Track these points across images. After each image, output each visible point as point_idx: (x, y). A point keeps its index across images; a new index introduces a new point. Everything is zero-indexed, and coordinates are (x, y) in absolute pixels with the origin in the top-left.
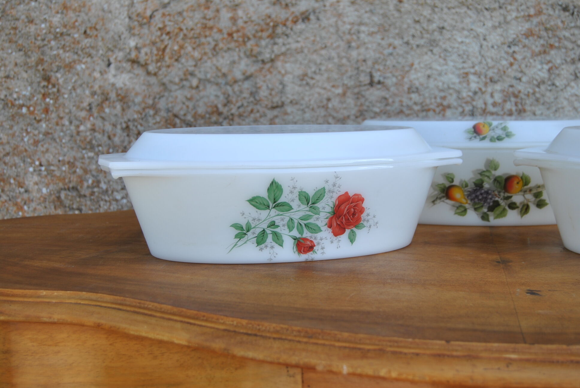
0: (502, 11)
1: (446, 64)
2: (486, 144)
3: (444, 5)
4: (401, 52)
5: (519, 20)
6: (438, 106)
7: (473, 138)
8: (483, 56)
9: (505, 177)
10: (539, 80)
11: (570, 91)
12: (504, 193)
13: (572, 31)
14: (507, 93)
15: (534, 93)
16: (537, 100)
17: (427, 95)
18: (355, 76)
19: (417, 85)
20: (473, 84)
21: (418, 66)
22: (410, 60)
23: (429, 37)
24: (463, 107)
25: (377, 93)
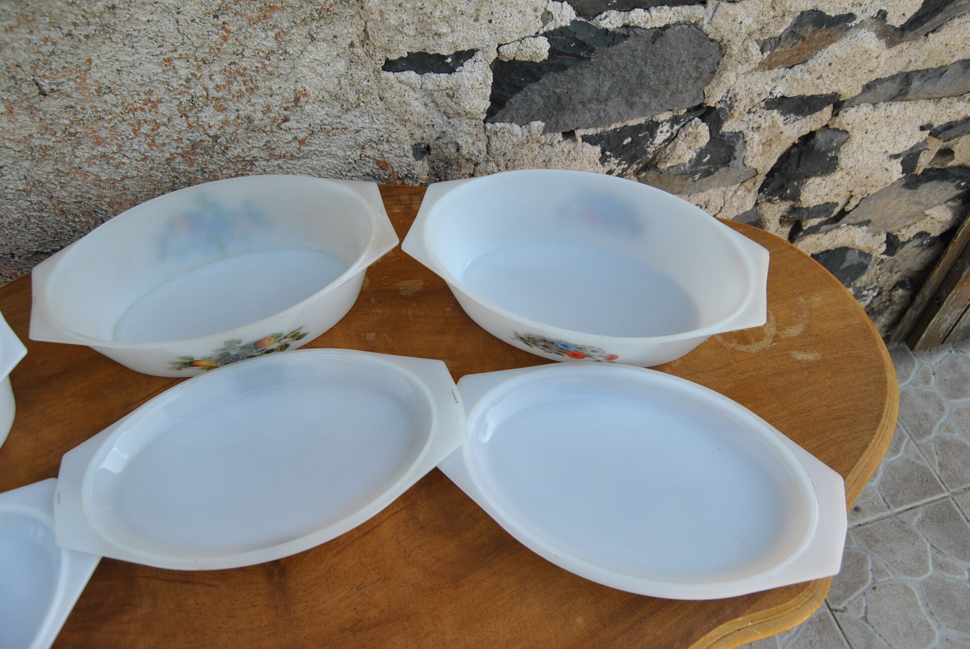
1: (137, 52)
4: (66, 48)
8: (183, 35)
10: (267, 51)
11: (307, 58)
14: (230, 72)
16: (270, 74)
17: (125, 93)
18: (15, 88)
19: (108, 84)
20: (183, 70)
21: (98, 61)
22: (84, 56)
23: (99, 22)
24: (178, 99)
25: (55, 103)
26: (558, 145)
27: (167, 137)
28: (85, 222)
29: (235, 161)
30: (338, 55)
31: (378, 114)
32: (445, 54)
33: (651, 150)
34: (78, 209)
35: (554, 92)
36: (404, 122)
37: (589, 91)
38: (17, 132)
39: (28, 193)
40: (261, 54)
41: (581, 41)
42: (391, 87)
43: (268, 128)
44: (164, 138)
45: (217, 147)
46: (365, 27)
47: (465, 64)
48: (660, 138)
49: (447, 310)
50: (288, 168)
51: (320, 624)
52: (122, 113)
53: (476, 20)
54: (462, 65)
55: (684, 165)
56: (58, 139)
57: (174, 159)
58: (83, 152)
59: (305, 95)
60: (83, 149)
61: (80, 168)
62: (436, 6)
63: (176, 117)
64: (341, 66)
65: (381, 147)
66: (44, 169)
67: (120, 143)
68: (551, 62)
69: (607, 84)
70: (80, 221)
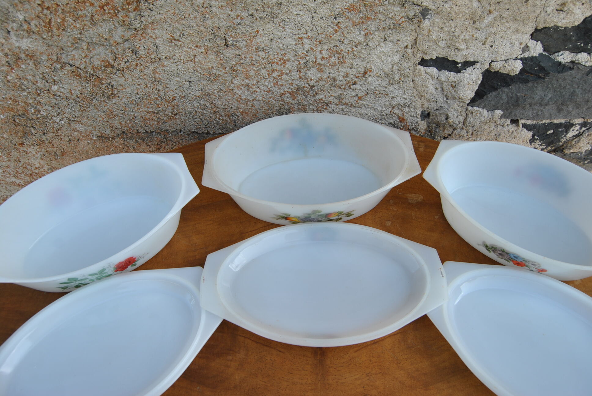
1: (285, 31)
4: (248, 22)
8: (314, 25)
10: (357, 42)
11: (379, 49)
14: (333, 51)
15: (353, 51)
16: (355, 55)
17: (271, 53)
18: (213, 39)
19: (263, 46)
20: (307, 45)
21: (262, 32)
22: (256, 28)
23: (270, 11)
24: (299, 61)
25: (231, 51)
26: (507, 127)
27: (285, 81)
28: (225, 120)
29: (319, 101)
30: (397, 51)
31: (408, 90)
32: (459, 61)
33: (563, 140)
34: (224, 112)
35: (516, 95)
36: (421, 97)
37: (537, 97)
38: (206, 64)
39: (200, 98)
41: (542, 67)
42: (420, 75)
43: (343, 87)
44: (284, 81)
45: (311, 92)
46: (417, 38)
47: (468, 69)
48: (571, 134)
49: (436, 217)
50: (347, 111)
51: (342, 391)
52: (265, 64)
53: (483, 44)
54: (465, 69)
55: (581, 153)
56: (226, 72)
57: (285, 94)
58: (237, 81)
59: (370, 71)
60: (237, 79)
61: (233, 90)
62: (462, 32)
63: (294, 71)
64: (396, 58)
65: (404, 109)
66: (213, 87)
67: (259, 80)
68: (520, 76)
69: (550, 95)
70: (223, 119)
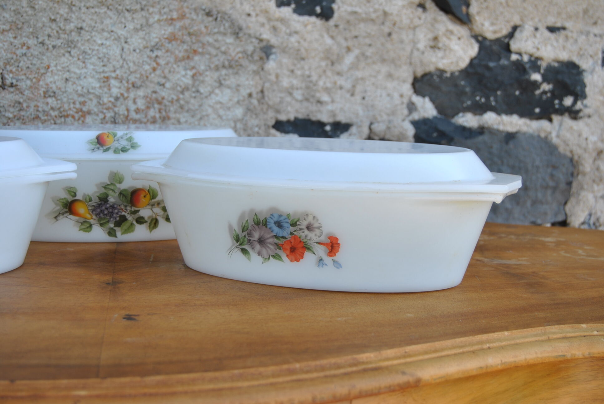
0: (144, 13)
1: (85, 67)
2: (110, 156)
3: (82, 4)
4: (36, 53)
5: (162, 23)
6: (77, 112)
7: (96, 150)
8: (124, 60)
9: (131, 190)
10: (183, 86)
11: (214, 99)
12: (131, 207)
13: (216, 37)
14: (151, 99)
15: (178, 100)
16: (182, 107)
17: (65, 100)
19: (54, 88)
20: (115, 89)
21: (54, 68)
22: (46, 62)
23: (67, 38)
24: (104, 114)
25: (9, 96)
30: (238, 102)
32: (325, 121)
40: (179, 88)
41: (442, 132)
46: (263, 87)
47: (341, 136)
53: (352, 95)
54: (338, 135)
62: (320, 77)
64: (239, 112)
